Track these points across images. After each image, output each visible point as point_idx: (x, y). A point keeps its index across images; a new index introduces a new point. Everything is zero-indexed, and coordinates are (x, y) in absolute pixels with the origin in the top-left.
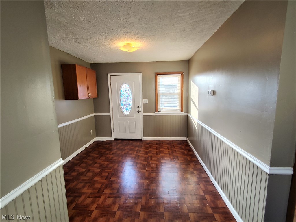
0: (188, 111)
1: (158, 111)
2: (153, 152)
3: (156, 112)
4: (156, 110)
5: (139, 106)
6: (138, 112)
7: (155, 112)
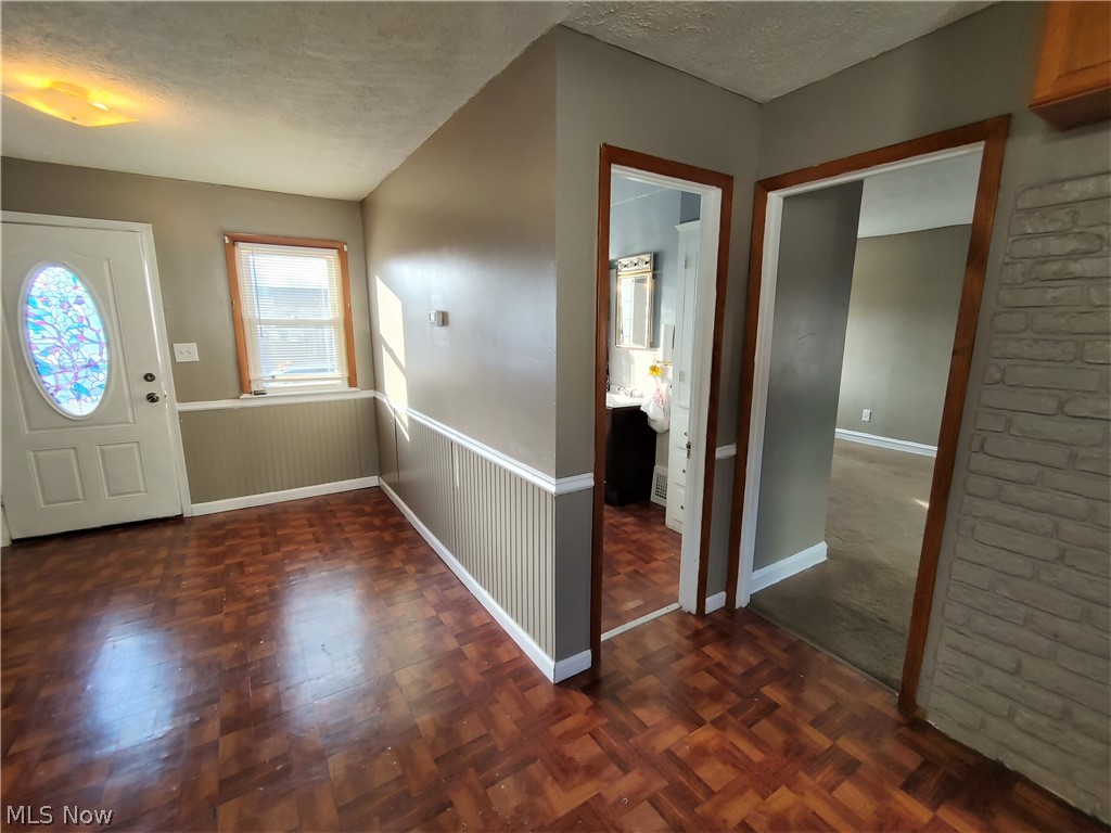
0: (375, 382)
1: (254, 388)
2: (246, 550)
3: (244, 396)
4: (243, 386)
5: (151, 375)
6: (152, 398)
7: (237, 395)
